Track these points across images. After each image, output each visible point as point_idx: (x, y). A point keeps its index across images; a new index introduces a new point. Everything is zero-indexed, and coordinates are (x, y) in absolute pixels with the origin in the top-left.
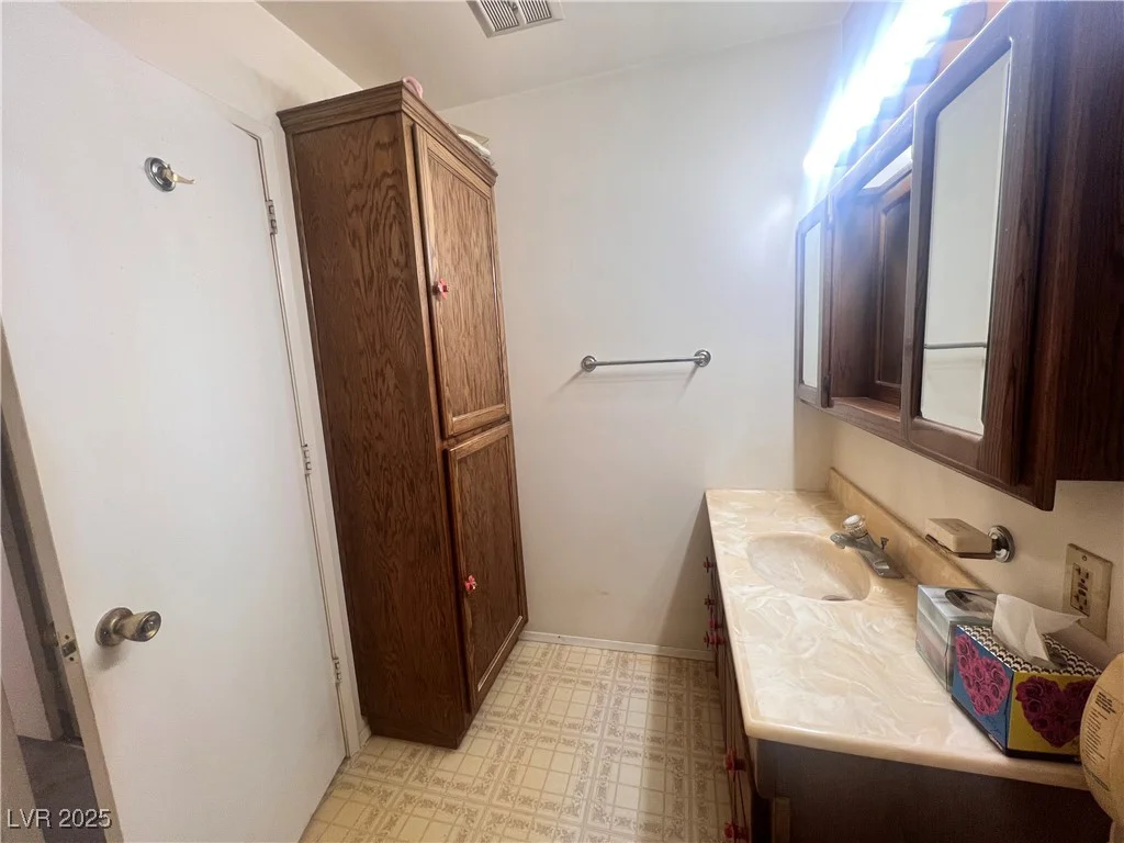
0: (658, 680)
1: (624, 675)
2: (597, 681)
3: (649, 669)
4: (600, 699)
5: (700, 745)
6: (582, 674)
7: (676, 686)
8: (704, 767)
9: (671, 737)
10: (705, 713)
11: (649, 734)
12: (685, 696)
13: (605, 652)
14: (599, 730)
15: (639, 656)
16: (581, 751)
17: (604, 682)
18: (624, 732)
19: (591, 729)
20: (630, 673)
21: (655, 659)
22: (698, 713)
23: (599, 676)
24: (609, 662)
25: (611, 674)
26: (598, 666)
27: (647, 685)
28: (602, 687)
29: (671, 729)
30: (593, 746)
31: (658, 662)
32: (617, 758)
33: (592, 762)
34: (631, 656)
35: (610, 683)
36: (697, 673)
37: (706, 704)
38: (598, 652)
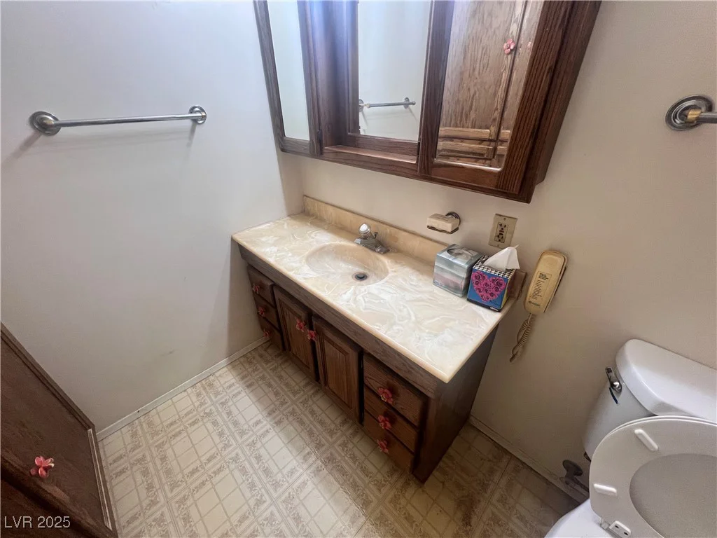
0: (243, 378)
1: (217, 394)
2: (202, 414)
3: (230, 377)
4: (215, 423)
5: (295, 393)
6: (184, 420)
7: (256, 373)
8: (305, 402)
9: (277, 403)
10: (283, 374)
11: (265, 413)
12: (266, 374)
13: (189, 390)
14: (232, 441)
15: (217, 374)
16: (233, 466)
17: (207, 411)
18: (249, 426)
19: (226, 446)
20: (221, 389)
21: (230, 367)
22: (280, 377)
23: (200, 409)
24: (199, 395)
25: (208, 400)
26: (193, 403)
27: (238, 387)
28: (208, 414)
29: (274, 399)
30: (237, 455)
31: (233, 367)
32: (259, 445)
33: (246, 464)
34: (211, 378)
35: (212, 407)
36: (261, 356)
37: (279, 369)
38: (184, 394)
